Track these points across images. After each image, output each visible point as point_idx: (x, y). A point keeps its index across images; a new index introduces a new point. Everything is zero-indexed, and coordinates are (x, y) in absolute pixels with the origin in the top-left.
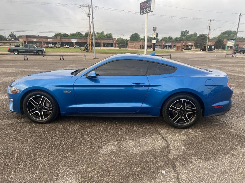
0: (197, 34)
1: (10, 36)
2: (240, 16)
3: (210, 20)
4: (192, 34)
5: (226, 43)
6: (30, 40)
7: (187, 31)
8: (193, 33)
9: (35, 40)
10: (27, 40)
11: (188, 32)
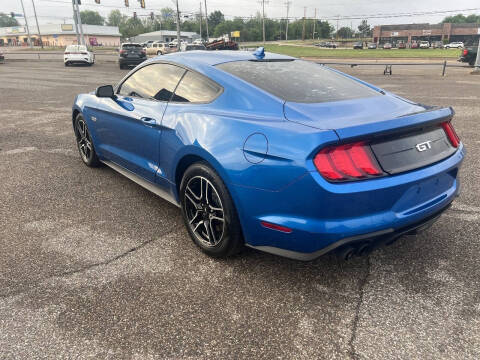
1: (360, 28)
6: (386, 34)
9: (396, 34)
10: (381, 34)
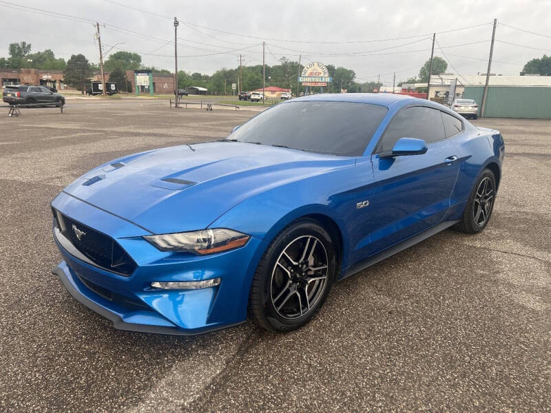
0: (52, 54)
2: (176, 24)
3: (98, 25)
4: (39, 53)
5: (134, 78)
7: (24, 43)
8: (42, 51)
11: (29, 46)
